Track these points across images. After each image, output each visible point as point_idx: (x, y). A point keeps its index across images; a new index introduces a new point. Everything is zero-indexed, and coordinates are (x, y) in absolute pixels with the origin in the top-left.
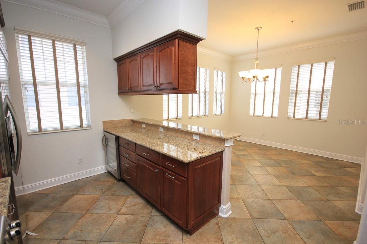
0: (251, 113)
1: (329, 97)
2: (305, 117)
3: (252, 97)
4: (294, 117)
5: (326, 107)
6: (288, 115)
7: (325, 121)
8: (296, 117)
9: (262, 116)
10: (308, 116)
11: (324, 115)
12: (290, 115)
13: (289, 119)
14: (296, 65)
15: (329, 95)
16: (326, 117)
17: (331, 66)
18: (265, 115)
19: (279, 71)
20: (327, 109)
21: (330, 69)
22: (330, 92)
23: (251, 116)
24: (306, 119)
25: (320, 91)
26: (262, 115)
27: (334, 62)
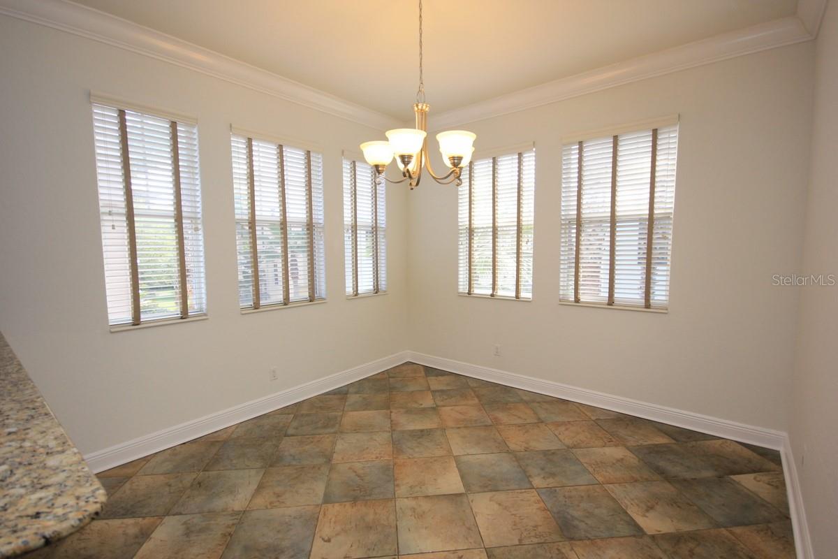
0: (463, 287)
1: (670, 237)
2: (606, 300)
3: (464, 240)
4: (577, 300)
5: (665, 264)
6: (561, 292)
7: (663, 310)
8: (583, 298)
9: (492, 295)
10: (616, 295)
11: (660, 294)
12: (565, 292)
13: (563, 302)
14: (573, 144)
15: (671, 232)
16: (664, 298)
17: (670, 144)
18: (500, 293)
19: (530, 161)
20: (665, 268)
21: (666, 152)
22: (672, 222)
23: (461, 295)
24: (609, 304)
25: (644, 219)
26: (490, 292)
27: (677, 128)
